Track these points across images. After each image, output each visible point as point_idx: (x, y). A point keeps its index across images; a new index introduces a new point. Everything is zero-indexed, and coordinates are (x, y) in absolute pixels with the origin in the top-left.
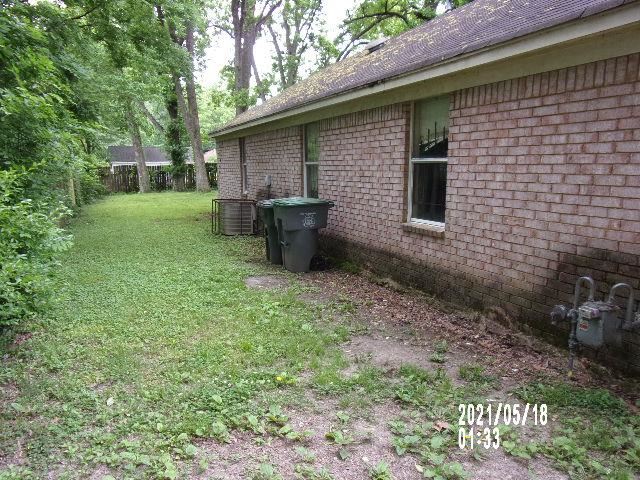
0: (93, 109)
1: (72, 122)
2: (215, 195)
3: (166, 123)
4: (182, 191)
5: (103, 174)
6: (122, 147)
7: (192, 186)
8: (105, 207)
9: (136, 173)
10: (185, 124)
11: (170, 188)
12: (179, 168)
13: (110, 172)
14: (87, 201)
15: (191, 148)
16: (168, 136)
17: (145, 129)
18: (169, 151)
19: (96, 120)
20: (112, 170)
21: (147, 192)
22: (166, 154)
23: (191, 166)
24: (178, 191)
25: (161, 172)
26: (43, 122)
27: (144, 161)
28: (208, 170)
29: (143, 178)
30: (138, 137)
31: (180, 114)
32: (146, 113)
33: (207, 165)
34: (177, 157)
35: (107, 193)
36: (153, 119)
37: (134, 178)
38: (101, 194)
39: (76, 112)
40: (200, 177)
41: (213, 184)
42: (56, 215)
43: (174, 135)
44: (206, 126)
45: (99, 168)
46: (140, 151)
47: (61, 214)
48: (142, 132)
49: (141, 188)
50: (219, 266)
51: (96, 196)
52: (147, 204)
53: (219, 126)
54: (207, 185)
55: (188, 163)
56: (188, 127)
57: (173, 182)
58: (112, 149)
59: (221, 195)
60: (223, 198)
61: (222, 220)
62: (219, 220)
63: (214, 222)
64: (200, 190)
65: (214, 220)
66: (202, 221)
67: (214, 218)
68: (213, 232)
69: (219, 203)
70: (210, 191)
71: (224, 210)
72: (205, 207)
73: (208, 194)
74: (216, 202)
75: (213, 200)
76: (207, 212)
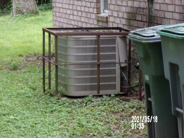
59: (59, 19)
60: (65, 27)
61: (63, 67)
62: (57, 66)
63: (47, 72)
64: (20, 12)
65: (47, 69)
66: (23, 71)
67: (47, 64)
68: (44, 90)
69: (56, 36)
70: (37, 13)
71: (66, 49)
72: (29, 44)
73: (33, 18)
74: (50, 34)
75: (44, 31)
76: (31, 52)
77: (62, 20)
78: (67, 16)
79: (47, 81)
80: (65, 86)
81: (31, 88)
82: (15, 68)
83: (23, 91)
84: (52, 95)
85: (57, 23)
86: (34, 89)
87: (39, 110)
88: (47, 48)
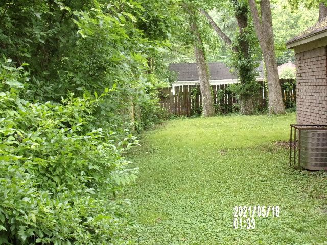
0: (163, 26)
1: (142, 43)
2: (293, 118)
3: (234, 34)
4: (251, 114)
5: (163, 96)
6: (184, 64)
7: (263, 107)
8: (165, 133)
9: (199, 94)
10: (256, 34)
11: (238, 110)
12: (247, 86)
13: (171, 93)
14: (146, 126)
15: (263, 62)
16: (236, 49)
17: (208, 42)
18: (236, 67)
19: (165, 37)
20: (173, 91)
21: (210, 115)
22: (232, 70)
23: (261, 83)
24: (246, 114)
25: (227, 92)
26: (114, 44)
27: (208, 79)
28: (283, 88)
29: (206, 99)
30: (202, 52)
31: (251, 22)
32: (212, 24)
33: (282, 81)
34: (246, 73)
35: (168, 118)
36: (219, 30)
37: (197, 100)
38: (161, 118)
39: (145, 30)
40: (274, 97)
41: (289, 105)
42: (124, 146)
43: (243, 47)
44: (281, 34)
45: (159, 89)
46: (204, 68)
47: (130, 144)
48: (206, 46)
49: (204, 111)
50: (300, 211)
51: (154, 121)
52: (210, 130)
53: (298, 33)
54: (281, 107)
55: (258, 79)
56: (259, 38)
57: (241, 104)
58: (173, 67)
59: (301, 119)
60: (305, 124)
61: (304, 151)
62: (300, 150)
63: (293, 153)
64: (273, 113)
65: (293, 151)
66: (276, 152)
67: (293, 148)
68: (291, 166)
69: (300, 130)
70: (285, 114)
71: (306, 138)
72: (280, 134)
73: (282, 117)
74: (296, 128)
75: (291, 126)
76: (281, 140)
77: (303, 119)
78: (306, 117)
79: (293, 159)
80: (305, 163)
81: (281, 163)
82: (270, 150)
83: (276, 165)
84: (296, 169)
85: (299, 121)
86: (283, 165)
87: (287, 178)
88: (293, 138)
